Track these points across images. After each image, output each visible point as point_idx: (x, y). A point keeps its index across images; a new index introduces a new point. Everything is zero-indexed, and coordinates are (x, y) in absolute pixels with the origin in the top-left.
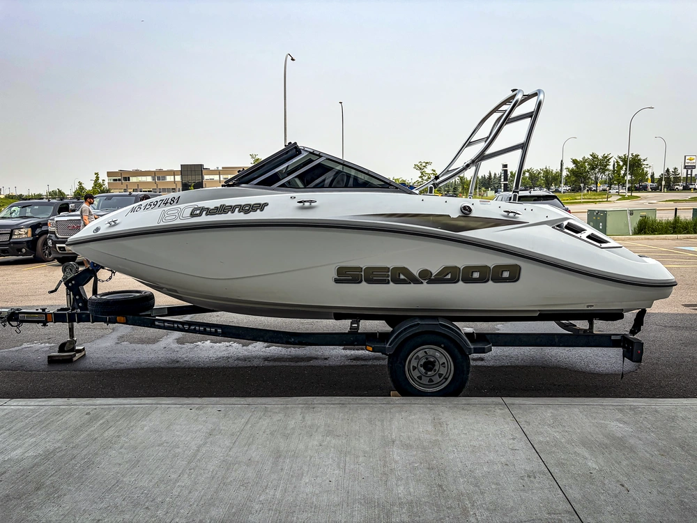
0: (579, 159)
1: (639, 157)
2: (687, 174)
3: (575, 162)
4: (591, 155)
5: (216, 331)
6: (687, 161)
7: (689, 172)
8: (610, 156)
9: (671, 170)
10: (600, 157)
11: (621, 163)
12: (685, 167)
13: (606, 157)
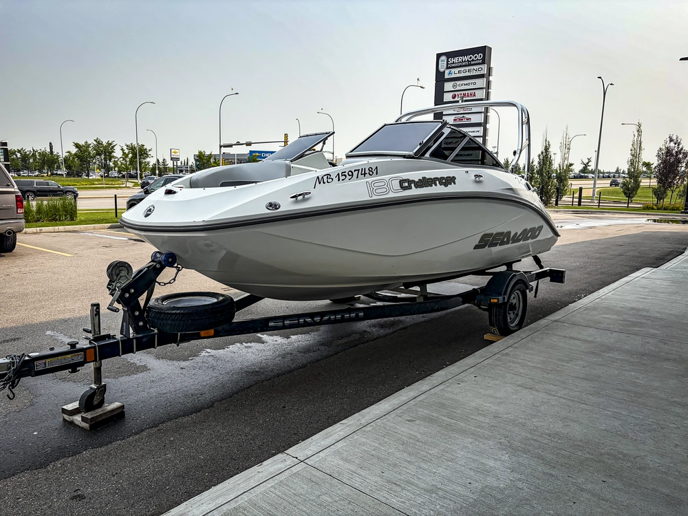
0: (82, 143)
1: (145, 147)
2: (174, 165)
3: (77, 145)
4: (96, 141)
5: (357, 315)
6: (173, 154)
7: (175, 162)
8: (114, 144)
9: (161, 161)
10: (105, 144)
11: (126, 151)
12: (172, 159)
13: (111, 144)
